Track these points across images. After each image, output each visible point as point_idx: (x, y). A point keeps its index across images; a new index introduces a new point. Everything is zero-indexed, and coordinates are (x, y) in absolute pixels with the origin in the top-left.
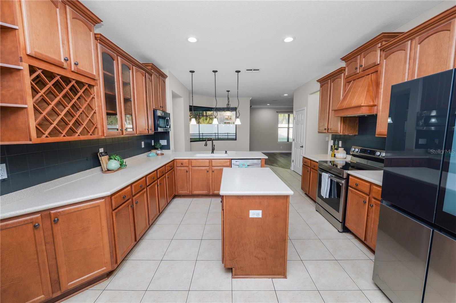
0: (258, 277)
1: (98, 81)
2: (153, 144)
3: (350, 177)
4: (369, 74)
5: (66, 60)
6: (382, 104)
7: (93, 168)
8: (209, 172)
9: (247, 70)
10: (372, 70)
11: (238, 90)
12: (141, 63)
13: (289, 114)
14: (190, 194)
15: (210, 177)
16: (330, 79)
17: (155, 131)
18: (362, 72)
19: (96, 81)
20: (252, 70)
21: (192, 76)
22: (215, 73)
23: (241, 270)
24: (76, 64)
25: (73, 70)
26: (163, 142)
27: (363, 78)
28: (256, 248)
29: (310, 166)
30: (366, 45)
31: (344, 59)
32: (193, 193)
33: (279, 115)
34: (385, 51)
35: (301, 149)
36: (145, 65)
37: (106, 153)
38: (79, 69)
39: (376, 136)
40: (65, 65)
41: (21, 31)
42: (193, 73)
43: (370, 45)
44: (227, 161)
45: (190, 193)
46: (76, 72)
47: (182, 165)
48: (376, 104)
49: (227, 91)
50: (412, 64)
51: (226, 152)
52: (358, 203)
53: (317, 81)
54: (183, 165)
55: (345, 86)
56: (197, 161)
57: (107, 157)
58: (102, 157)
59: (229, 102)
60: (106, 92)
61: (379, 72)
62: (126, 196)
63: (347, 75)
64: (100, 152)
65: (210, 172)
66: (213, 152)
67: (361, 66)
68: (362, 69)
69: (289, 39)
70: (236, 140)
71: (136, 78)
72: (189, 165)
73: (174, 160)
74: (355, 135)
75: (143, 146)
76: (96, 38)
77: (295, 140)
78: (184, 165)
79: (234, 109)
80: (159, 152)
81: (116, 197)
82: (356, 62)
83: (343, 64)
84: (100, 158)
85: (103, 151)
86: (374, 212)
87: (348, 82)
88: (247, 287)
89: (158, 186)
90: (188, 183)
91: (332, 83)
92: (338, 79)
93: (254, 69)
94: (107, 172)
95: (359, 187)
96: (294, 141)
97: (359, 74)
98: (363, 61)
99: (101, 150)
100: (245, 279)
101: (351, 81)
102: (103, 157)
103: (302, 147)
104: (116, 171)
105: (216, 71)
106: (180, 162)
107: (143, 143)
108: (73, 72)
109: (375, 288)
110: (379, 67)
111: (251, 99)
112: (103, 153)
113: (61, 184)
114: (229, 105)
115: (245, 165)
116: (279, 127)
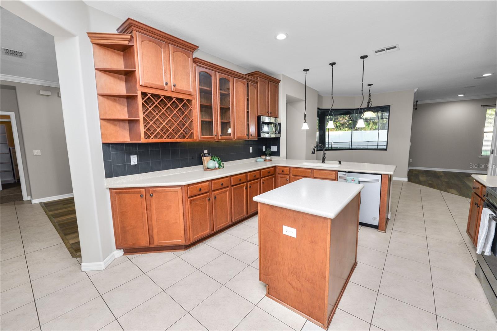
0: (292, 309)
1: (195, 96)
2: (264, 150)
5: (167, 84)
7: (198, 165)
9: (376, 52)
12: (244, 74)
17: (259, 137)
19: (193, 96)
20: (384, 50)
21: (306, 75)
22: (333, 66)
23: (275, 291)
24: (174, 86)
25: (172, 90)
26: (274, 149)
28: (290, 274)
29: (480, 195)
36: (249, 74)
37: (209, 154)
38: (177, 89)
40: (166, 88)
41: (137, 72)
42: (308, 71)
44: (333, 173)
46: (175, 91)
47: (283, 173)
49: (368, 85)
51: (340, 162)
56: (298, 169)
57: (209, 158)
58: (204, 157)
59: (370, 99)
60: (201, 104)
62: (202, 189)
64: (204, 153)
66: (323, 162)
70: (386, 150)
71: (236, 88)
73: (275, 167)
75: (251, 151)
76: (195, 61)
77: (495, 152)
78: (285, 172)
79: (387, 108)
80: (268, 158)
81: (192, 188)
84: (203, 158)
85: (207, 153)
88: (273, 311)
89: (246, 189)
93: (386, 48)
94: (208, 170)
96: (493, 153)
99: (206, 152)
100: (278, 303)
102: (206, 157)
104: (213, 170)
105: (334, 64)
106: (281, 169)
107: (251, 148)
108: (172, 91)
111: (416, 91)
112: (206, 154)
113: (171, 174)
114: (370, 102)
115: (355, 180)
116: (485, 131)
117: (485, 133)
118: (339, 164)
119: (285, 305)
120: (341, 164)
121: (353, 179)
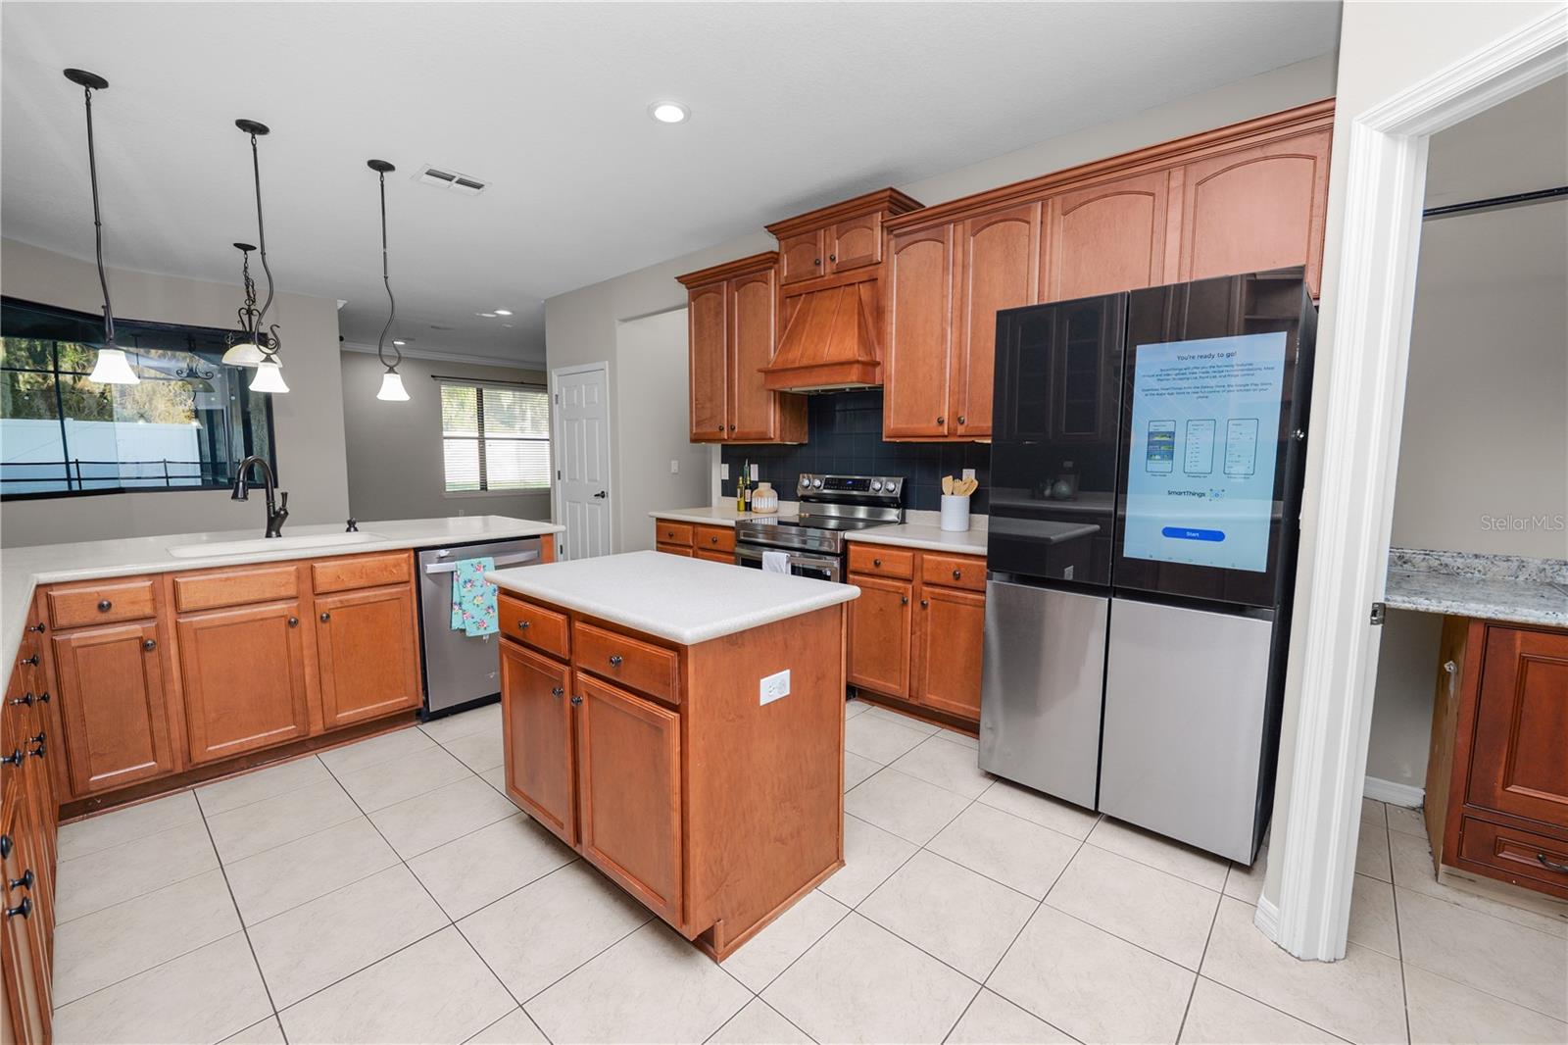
3: (852, 547)
4: (854, 284)
6: (897, 360)
8: (296, 629)
9: (429, 173)
10: (862, 274)
11: (385, 247)
13: (480, 387)
14: (179, 770)
15: (305, 652)
16: (728, 280)
18: (832, 276)
20: (450, 179)
23: (740, 914)
27: (837, 290)
28: (777, 810)
29: (692, 544)
30: (845, 206)
31: (774, 229)
32: (196, 760)
33: (444, 389)
34: (895, 232)
35: (599, 504)
39: (884, 440)
43: (856, 208)
44: (397, 559)
45: (179, 763)
47: (104, 617)
48: (878, 360)
49: (237, 245)
50: (959, 279)
51: (352, 523)
52: (881, 610)
53: (677, 278)
54: (113, 610)
55: (782, 304)
59: (252, 301)
61: (880, 282)
63: (787, 277)
65: (306, 623)
66: (277, 532)
67: (833, 259)
68: (835, 268)
69: (669, 113)
72: (155, 608)
74: (801, 445)
77: (565, 476)
78: (120, 610)
79: (263, 340)
82: (816, 245)
83: (771, 244)
86: (929, 619)
87: (788, 297)
88: (784, 952)
90: (158, 712)
91: (736, 294)
92: (755, 283)
93: (463, 177)
95: (885, 568)
96: (559, 478)
97: (826, 278)
98: (836, 248)
100: (756, 937)
101: (801, 295)
103: (602, 495)
109: (989, 782)
110: (880, 271)
111: (340, 306)
114: (255, 312)
115: (484, 567)
116: (445, 434)
117: (445, 441)
118: (348, 530)
119: (771, 920)
120: (356, 530)
121: (480, 563)
